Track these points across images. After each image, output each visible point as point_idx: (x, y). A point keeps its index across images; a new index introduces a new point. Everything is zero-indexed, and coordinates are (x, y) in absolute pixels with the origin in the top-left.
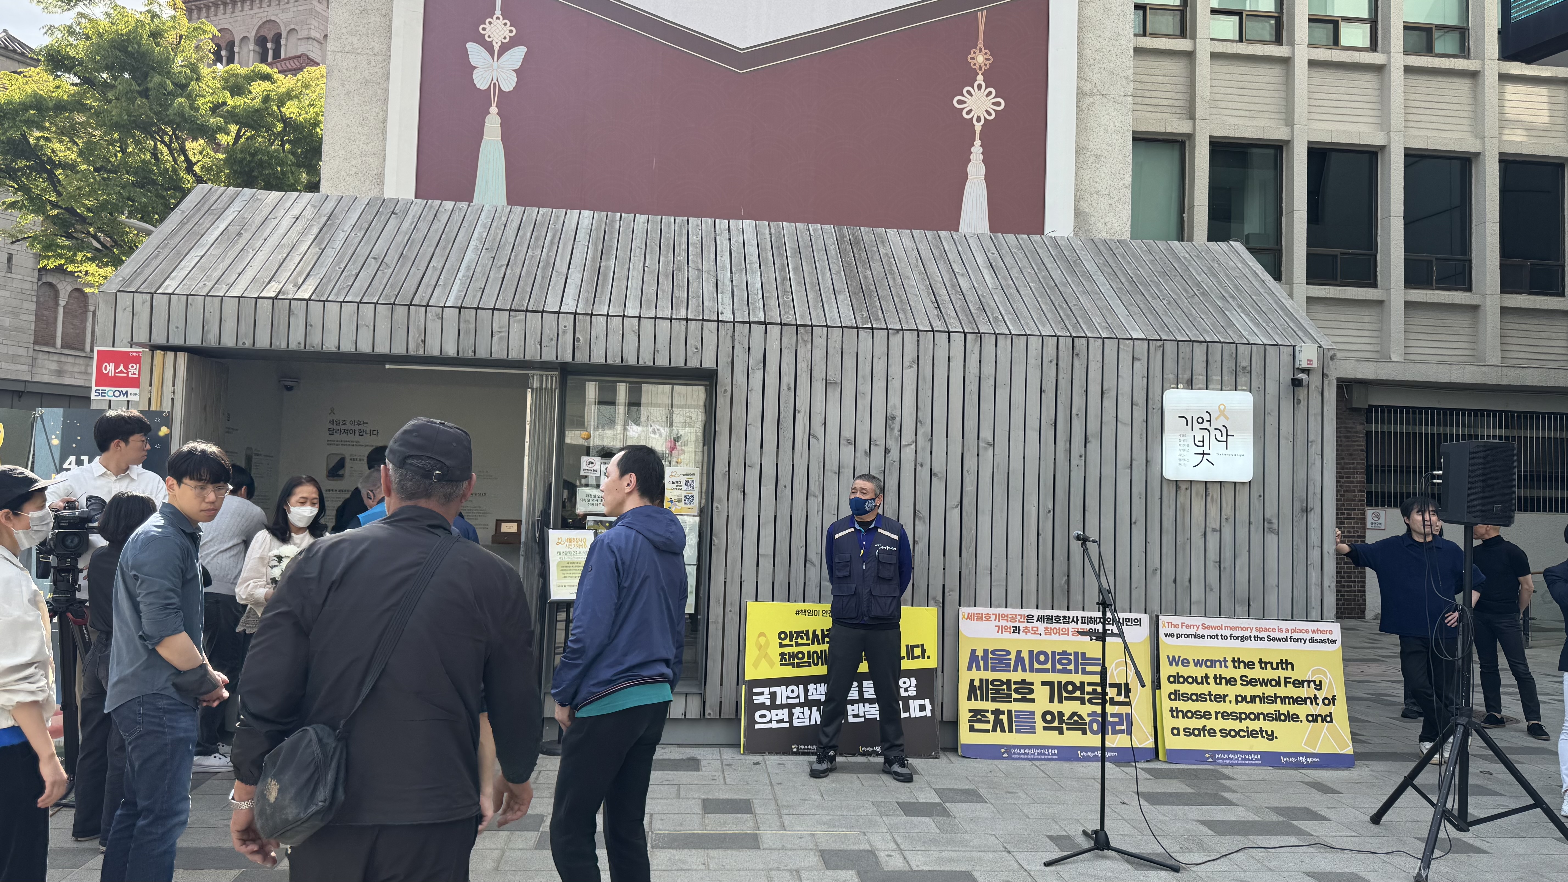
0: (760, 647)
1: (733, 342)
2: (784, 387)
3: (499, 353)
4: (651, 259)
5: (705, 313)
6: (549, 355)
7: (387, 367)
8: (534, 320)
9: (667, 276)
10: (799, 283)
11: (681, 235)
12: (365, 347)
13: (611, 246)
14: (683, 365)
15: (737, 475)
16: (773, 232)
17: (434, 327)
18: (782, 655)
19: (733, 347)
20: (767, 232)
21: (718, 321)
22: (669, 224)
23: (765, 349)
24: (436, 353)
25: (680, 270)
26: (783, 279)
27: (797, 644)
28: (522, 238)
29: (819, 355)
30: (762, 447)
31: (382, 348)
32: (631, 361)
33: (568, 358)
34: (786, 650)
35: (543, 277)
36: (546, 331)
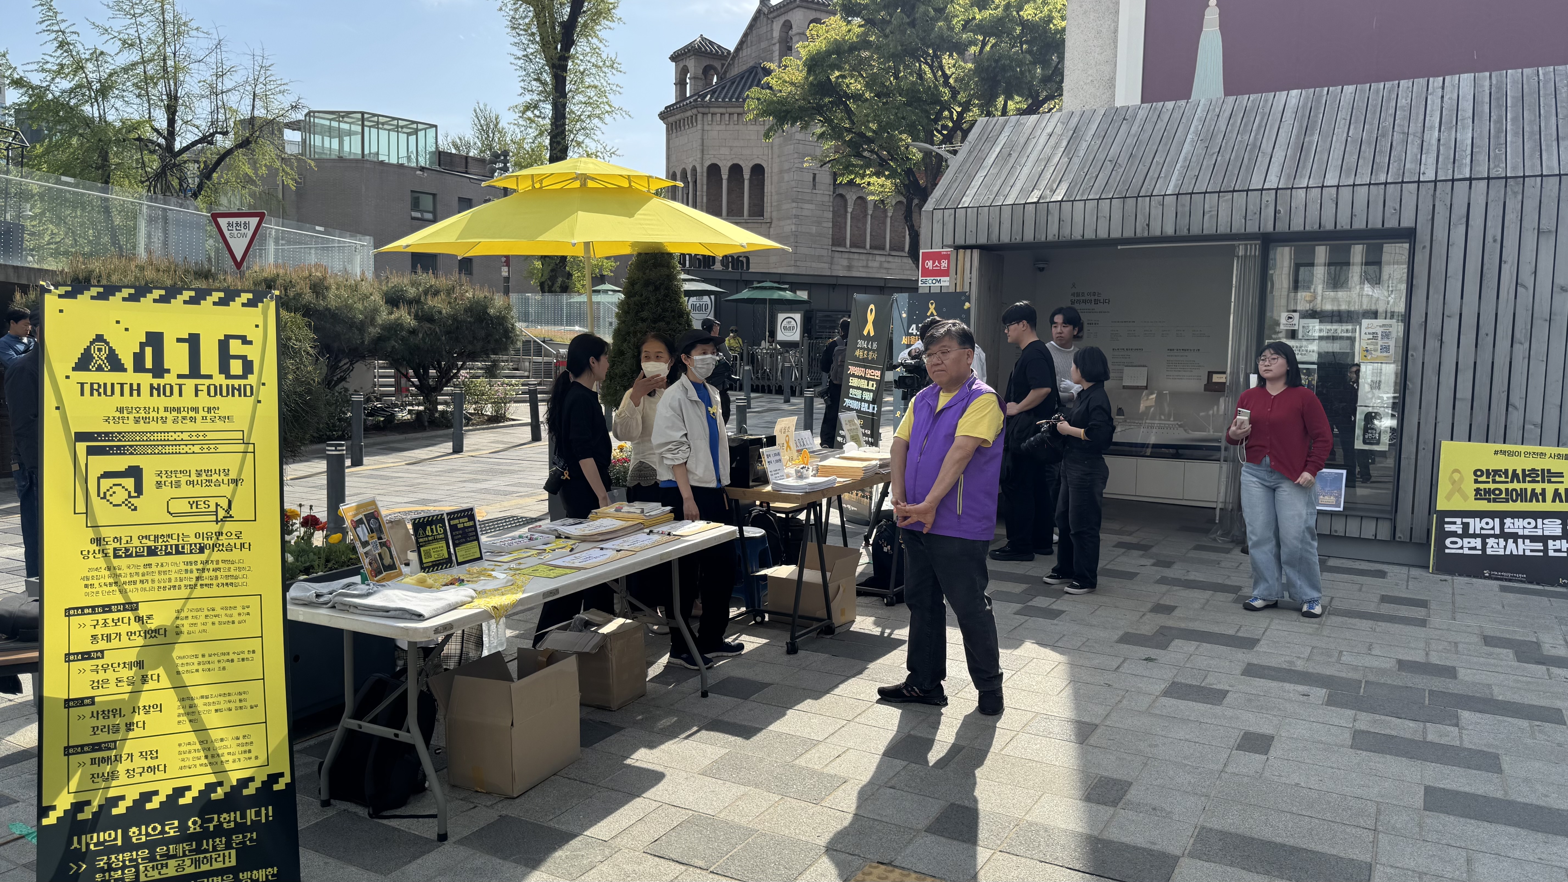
0: (1453, 482)
1: (1434, 201)
2: (1489, 239)
3: (1209, 229)
4: (1355, 128)
5: (1406, 175)
6: (1252, 228)
7: (1119, 247)
8: (1240, 198)
9: (1369, 144)
10: (1515, 134)
11: (1389, 100)
12: (1103, 234)
13: (1316, 122)
14: (1380, 226)
15: (1434, 325)
16: (1494, 82)
17: (1156, 212)
18: (1477, 490)
19: (1434, 206)
20: (1487, 83)
21: (1419, 182)
22: (1378, 91)
23: (1469, 204)
24: (1158, 233)
25: (1383, 136)
26: (1499, 131)
27: (1494, 482)
28: (1233, 125)
29: (1531, 206)
30: (1462, 298)
31: (1116, 234)
32: (1329, 226)
33: (1270, 228)
34: (1482, 486)
35: (1249, 159)
36: (1251, 207)
